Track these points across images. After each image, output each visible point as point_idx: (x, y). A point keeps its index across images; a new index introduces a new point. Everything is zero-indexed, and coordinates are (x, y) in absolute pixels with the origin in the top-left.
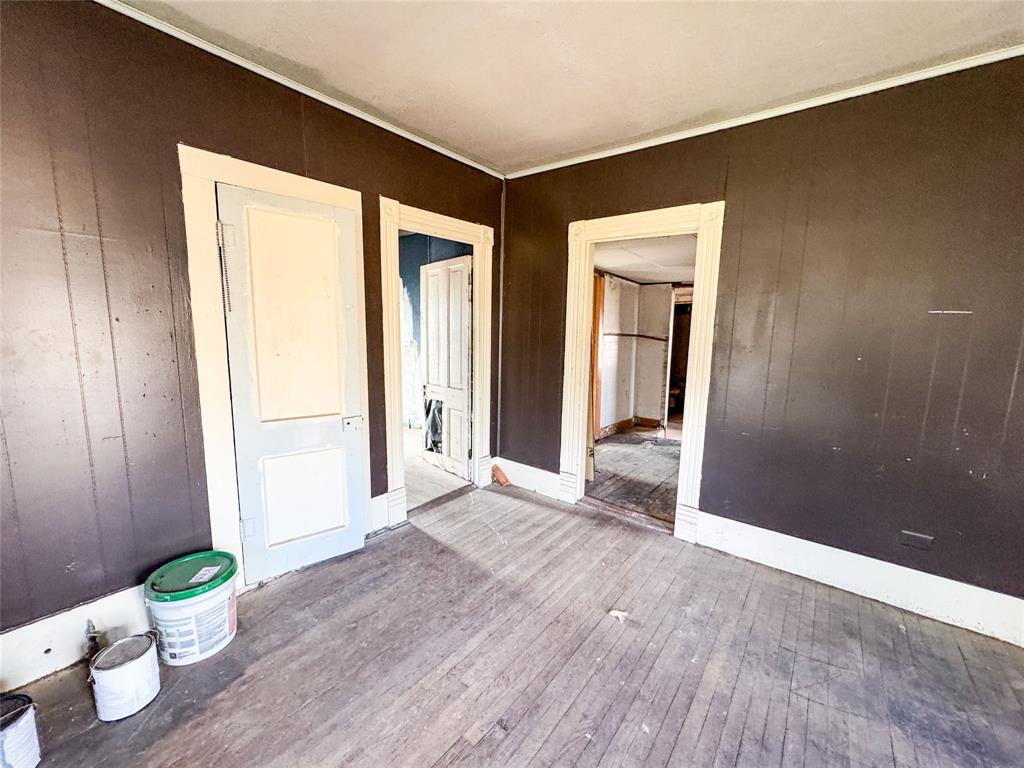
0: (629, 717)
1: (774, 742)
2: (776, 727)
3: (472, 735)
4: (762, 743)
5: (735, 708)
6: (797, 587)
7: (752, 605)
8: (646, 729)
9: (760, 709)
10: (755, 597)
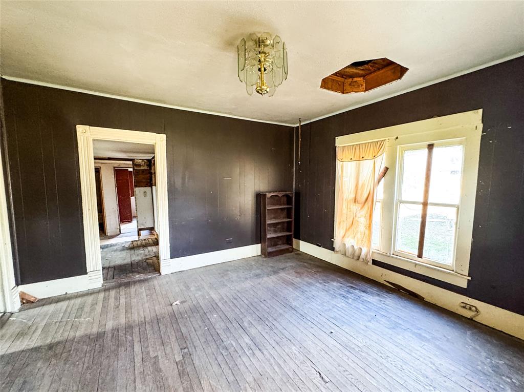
0: (209, 317)
1: (236, 297)
2: (234, 295)
3: (178, 358)
4: (236, 299)
5: (225, 298)
6: (208, 268)
7: (204, 278)
8: (215, 316)
9: (228, 294)
10: (202, 276)
